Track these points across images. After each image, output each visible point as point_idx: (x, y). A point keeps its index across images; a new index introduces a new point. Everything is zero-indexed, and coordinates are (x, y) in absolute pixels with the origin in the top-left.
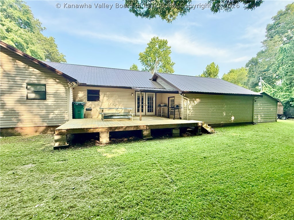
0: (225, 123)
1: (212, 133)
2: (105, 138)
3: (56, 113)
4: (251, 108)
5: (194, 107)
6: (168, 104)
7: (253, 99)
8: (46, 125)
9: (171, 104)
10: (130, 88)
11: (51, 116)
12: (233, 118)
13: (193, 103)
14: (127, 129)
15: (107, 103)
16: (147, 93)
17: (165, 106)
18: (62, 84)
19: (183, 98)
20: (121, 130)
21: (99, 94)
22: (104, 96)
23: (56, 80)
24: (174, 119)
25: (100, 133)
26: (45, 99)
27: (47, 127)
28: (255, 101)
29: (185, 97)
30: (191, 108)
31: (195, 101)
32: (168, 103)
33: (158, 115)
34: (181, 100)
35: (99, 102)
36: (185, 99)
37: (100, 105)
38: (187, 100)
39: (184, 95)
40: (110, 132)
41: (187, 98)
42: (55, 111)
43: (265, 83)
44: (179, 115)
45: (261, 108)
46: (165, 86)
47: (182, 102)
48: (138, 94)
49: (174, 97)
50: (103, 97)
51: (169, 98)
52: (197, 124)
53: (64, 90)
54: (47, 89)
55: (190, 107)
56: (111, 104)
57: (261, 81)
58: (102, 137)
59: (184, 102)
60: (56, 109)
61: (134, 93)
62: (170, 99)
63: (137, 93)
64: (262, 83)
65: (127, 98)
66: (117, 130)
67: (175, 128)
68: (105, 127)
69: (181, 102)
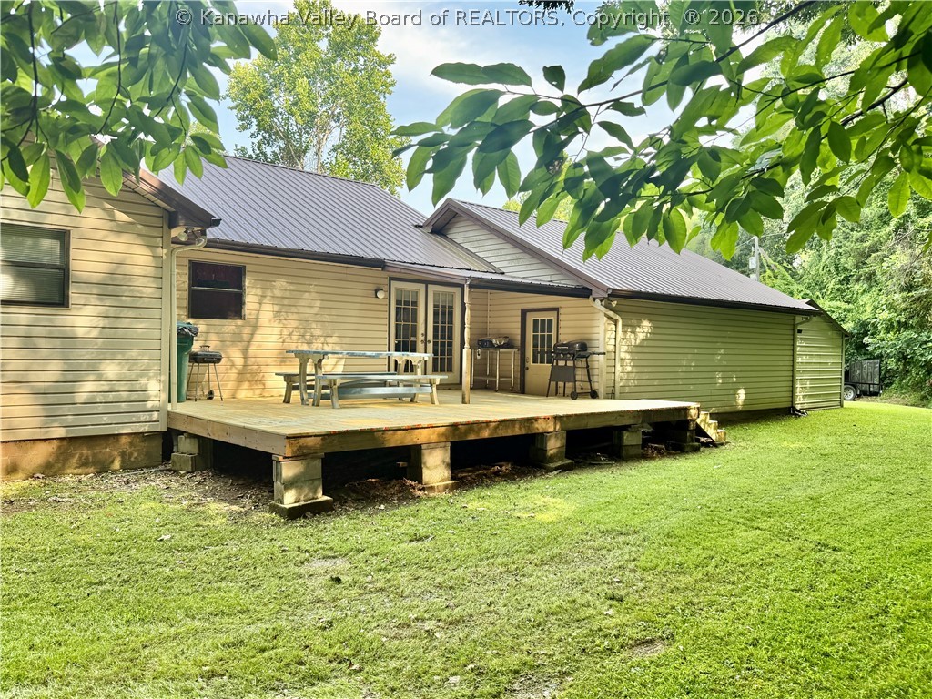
0: (720, 411)
1: (722, 444)
2: (436, 468)
3: (111, 375)
4: (788, 358)
5: (638, 351)
6: (519, 338)
7: (794, 325)
8: (60, 432)
9: (535, 337)
10: (380, 264)
11: (88, 387)
12: (742, 394)
13: (633, 336)
14: (502, 433)
15: (277, 331)
16: (432, 288)
17: (509, 345)
18: (139, 235)
19: (606, 315)
20: (486, 434)
21: (240, 286)
22: (263, 296)
23: (113, 215)
24: (574, 396)
25: (423, 447)
26: (62, 301)
27: (65, 443)
28: (800, 331)
29: (611, 314)
30: (628, 356)
31: (638, 330)
32: (519, 331)
33: (484, 384)
34: (596, 323)
35: (239, 322)
36: (609, 318)
37: (245, 337)
38: (616, 323)
39: (614, 304)
40: (451, 442)
41: (617, 317)
42: (106, 365)
43: (770, 261)
44: (590, 381)
45: (804, 357)
46: (505, 264)
47: (601, 329)
48: (397, 291)
49: (556, 309)
50: (256, 299)
51: (524, 313)
52: (686, 409)
53: (148, 260)
54: (73, 254)
55: (623, 352)
56: (290, 335)
57: (756, 254)
58: (428, 465)
59: (606, 331)
60: (108, 354)
61: (386, 288)
62: (531, 318)
63: (395, 284)
64: (761, 260)
65: (357, 306)
66: (472, 437)
67: (629, 426)
68: (439, 423)
69: (596, 330)
